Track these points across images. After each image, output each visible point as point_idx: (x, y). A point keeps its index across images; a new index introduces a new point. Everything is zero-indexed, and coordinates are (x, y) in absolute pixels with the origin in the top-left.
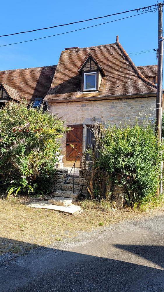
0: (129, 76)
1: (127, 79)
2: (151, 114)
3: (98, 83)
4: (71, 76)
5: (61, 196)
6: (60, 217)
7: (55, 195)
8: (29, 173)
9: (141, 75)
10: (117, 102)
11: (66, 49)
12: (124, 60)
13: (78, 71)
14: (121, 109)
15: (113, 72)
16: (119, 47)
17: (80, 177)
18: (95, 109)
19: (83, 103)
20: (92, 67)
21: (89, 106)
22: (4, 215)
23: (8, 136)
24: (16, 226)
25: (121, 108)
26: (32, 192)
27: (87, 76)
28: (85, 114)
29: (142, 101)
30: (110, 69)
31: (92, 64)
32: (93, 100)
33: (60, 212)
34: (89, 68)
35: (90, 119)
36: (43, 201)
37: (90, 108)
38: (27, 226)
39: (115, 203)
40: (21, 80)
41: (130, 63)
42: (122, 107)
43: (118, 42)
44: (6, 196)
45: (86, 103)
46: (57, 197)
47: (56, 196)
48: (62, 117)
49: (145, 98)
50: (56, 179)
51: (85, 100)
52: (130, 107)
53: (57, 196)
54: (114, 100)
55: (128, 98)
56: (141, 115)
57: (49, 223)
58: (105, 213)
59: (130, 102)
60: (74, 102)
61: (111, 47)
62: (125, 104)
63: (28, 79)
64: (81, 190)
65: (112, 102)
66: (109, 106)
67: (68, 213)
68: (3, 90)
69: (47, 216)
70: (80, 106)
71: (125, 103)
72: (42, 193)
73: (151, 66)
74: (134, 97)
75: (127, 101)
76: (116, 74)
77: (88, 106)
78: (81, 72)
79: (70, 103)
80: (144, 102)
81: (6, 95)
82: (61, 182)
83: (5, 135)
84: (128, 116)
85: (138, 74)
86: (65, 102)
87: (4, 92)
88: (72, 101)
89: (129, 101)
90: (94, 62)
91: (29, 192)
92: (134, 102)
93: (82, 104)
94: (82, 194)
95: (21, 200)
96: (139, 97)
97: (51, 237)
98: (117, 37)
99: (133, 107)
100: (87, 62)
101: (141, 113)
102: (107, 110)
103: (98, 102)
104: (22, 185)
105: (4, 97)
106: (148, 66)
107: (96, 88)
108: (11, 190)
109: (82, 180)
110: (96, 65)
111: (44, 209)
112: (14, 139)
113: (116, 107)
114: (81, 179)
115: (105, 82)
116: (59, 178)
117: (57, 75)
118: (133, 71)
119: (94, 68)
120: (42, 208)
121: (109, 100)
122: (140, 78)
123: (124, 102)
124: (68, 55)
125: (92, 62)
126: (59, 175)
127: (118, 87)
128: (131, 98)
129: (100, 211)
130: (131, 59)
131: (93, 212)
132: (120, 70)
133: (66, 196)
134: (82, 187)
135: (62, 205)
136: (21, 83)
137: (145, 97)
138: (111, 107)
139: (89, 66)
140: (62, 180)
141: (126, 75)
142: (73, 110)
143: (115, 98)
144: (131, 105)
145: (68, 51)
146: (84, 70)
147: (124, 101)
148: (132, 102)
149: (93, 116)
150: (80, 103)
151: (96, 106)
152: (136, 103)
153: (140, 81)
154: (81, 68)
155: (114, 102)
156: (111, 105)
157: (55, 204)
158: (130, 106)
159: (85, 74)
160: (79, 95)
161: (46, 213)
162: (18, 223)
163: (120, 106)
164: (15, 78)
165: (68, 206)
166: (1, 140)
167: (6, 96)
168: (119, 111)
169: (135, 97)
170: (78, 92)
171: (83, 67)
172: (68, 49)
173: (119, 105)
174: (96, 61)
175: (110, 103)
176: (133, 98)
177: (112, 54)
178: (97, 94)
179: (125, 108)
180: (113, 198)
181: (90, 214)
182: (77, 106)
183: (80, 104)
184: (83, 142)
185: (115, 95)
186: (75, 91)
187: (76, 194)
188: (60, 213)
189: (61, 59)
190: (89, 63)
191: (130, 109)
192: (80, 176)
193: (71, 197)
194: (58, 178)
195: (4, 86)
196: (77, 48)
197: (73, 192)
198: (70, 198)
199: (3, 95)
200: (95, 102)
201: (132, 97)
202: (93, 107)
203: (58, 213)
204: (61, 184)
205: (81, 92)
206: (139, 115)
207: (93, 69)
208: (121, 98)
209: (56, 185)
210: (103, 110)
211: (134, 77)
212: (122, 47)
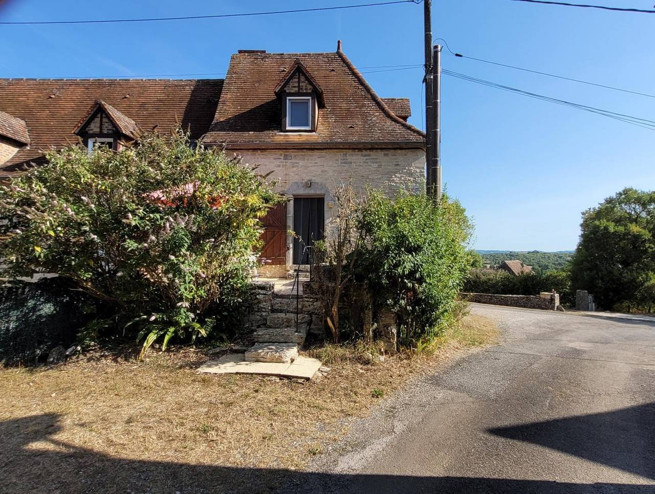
0: (368, 112)
1: (365, 116)
2: (412, 179)
3: (313, 117)
4: (257, 103)
5: (271, 340)
6: (286, 390)
7: (256, 340)
8: (196, 296)
9: (389, 110)
10: (352, 155)
11: (240, 52)
12: (355, 82)
13: (275, 92)
14: (361, 168)
15: (338, 101)
16: (344, 61)
17: (306, 297)
18: (311, 165)
19: (287, 153)
20: (302, 86)
21: (300, 160)
22: (147, 404)
23: (144, 210)
24: (191, 430)
25: (360, 166)
26: (202, 336)
27: (293, 103)
28: (291, 174)
29: (395, 155)
30: (332, 96)
31: (303, 82)
32: (307, 147)
33: (281, 377)
34: (297, 89)
35: (302, 183)
36: (229, 356)
37: (301, 163)
38: (221, 425)
39: (382, 345)
40: (142, 100)
41: (368, 90)
42: (360, 164)
43: (341, 51)
44: (137, 352)
45: (293, 154)
46: (260, 343)
47: (257, 342)
48: (273, 171)
49: (402, 151)
50: (252, 304)
51: (290, 146)
52: (376, 165)
53: (260, 340)
54: (348, 150)
55: (372, 147)
56: (395, 179)
57: (269, 408)
58: (369, 366)
59: (376, 156)
60: (267, 149)
61: (330, 59)
62: (366, 159)
63: (161, 101)
64: (310, 323)
65: (342, 153)
66: (337, 160)
67: (301, 378)
68: (104, 115)
69: (257, 391)
70: (280, 159)
71: (368, 158)
72: (225, 337)
73: (398, 100)
74: (383, 147)
75: (371, 153)
76: (345, 105)
77: (296, 159)
78: (281, 95)
79: (259, 151)
80: (400, 157)
81: (110, 127)
82: (264, 310)
83: (137, 209)
84: (373, 180)
85: (383, 109)
86: (248, 149)
87: (105, 120)
88: (264, 147)
89: (373, 154)
90: (307, 78)
91: (194, 337)
92: (383, 155)
93: (285, 155)
94: (312, 331)
95: (178, 358)
96: (390, 147)
97: (296, 448)
98: (339, 42)
99: (381, 165)
100: (291, 78)
101: (396, 176)
102: (335, 169)
103: (317, 153)
104: (176, 324)
105: (105, 132)
106: (393, 99)
107: (310, 127)
108: (152, 337)
109: (311, 303)
110: (311, 83)
111: (240, 374)
112: (159, 217)
113: (351, 163)
114: (308, 301)
115: (325, 117)
116: (259, 303)
117: (226, 96)
118: (373, 103)
119: (306, 89)
120: (237, 373)
121: (337, 150)
122: (388, 116)
123: (365, 156)
124: (246, 62)
125: (302, 78)
126: (258, 296)
127: (351, 127)
128: (377, 149)
129: (360, 366)
130: (368, 82)
131: (348, 369)
132: (351, 98)
133: (282, 340)
134: (311, 317)
135: (279, 360)
136: (143, 106)
137: (401, 149)
138: (341, 163)
139: (297, 85)
140: (266, 305)
141: (363, 109)
142: (266, 165)
143: (350, 146)
144: (378, 160)
145: (245, 55)
146: (288, 91)
147: (364, 152)
148: (380, 155)
149: (306, 178)
150: (281, 152)
151: (311, 160)
152: (386, 158)
153: (389, 122)
154: (281, 86)
155: (346, 154)
156: (341, 160)
157: (262, 359)
158: (376, 163)
159: (288, 98)
160: (279, 137)
161: (251, 384)
162: (193, 421)
163: (359, 161)
164: (128, 96)
165: (292, 361)
166: (128, 219)
167: (110, 130)
168: (356, 172)
169: (385, 147)
170: (276, 132)
171: (284, 86)
172: (245, 52)
173: (356, 158)
174: (310, 77)
175: (339, 155)
176: (382, 149)
177: (333, 70)
178: (314, 137)
179: (366, 166)
180: (377, 335)
181: (344, 373)
182: (275, 159)
183: (281, 155)
184: (287, 227)
185: (349, 141)
186: (269, 128)
187: (303, 334)
188: (281, 379)
189: (232, 67)
190: (297, 80)
191: (377, 168)
192: (306, 295)
193: (294, 341)
194: (256, 301)
195: (106, 107)
196: (264, 52)
197: (295, 329)
198: (291, 344)
199: (104, 127)
200: (310, 153)
201: (379, 147)
202: (306, 161)
203: (278, 380)
204: (264, 314)
205: (281, 132)
206: (391, 179)
207: (305, 91)
208: (359, 147)
209: (252, 317)
210: (326, 168)
211: (377, 114)
212: (349, 60)
